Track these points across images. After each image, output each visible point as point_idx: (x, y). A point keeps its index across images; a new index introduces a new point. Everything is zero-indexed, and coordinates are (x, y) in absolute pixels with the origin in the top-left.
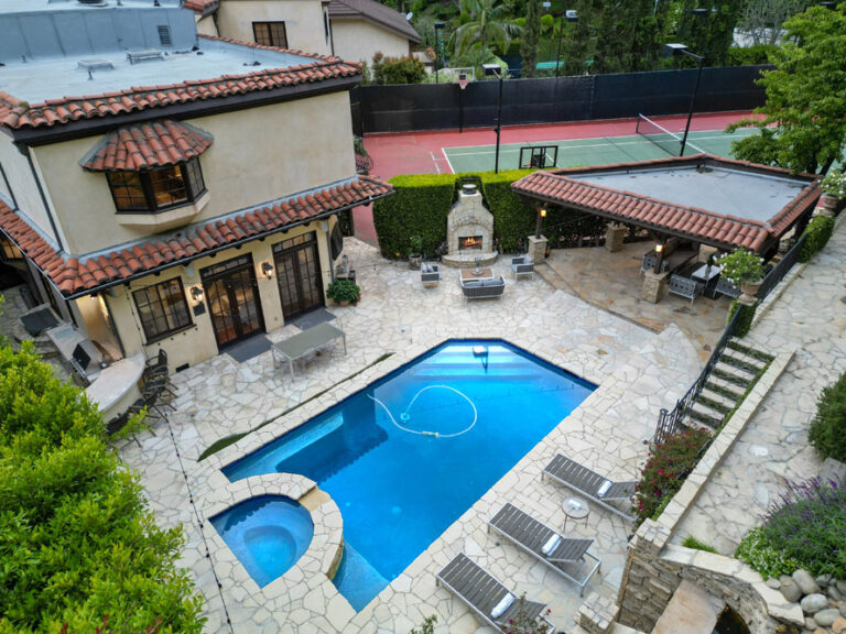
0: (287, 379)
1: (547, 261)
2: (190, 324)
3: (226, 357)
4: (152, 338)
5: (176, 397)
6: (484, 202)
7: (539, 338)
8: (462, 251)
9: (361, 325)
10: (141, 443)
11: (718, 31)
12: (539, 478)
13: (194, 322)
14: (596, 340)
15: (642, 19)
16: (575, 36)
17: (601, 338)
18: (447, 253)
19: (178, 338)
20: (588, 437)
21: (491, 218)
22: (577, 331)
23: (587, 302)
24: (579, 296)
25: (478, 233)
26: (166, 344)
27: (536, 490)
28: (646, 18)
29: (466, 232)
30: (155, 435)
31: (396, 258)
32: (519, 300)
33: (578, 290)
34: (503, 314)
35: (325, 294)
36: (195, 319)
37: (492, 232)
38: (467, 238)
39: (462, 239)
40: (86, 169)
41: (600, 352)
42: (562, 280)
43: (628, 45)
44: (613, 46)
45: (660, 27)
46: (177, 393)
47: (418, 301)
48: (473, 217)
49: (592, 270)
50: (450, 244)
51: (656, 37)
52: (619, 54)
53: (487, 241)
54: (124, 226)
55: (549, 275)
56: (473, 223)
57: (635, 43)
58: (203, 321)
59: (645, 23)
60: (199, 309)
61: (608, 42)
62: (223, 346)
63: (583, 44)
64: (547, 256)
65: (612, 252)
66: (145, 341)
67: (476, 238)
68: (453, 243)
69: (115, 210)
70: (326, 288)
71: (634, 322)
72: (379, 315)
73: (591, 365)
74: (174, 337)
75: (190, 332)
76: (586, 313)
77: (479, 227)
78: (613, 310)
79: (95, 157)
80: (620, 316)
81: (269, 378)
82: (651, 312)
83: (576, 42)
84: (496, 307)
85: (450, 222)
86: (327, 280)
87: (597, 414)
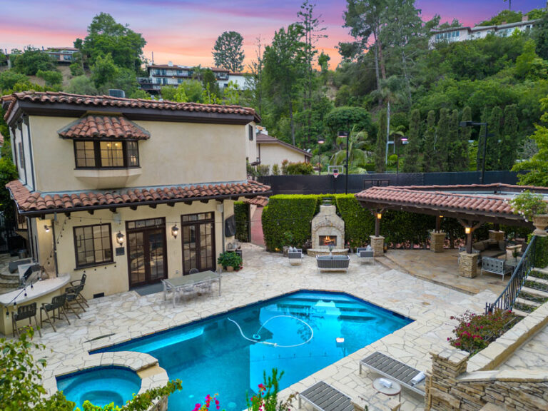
0: (170, 306)
1: (385, 254)
2: (112, 261)
3: (134, 293)
4: (80, 265)
5: (85, 311)
6: (337, 211)
7: (373, 293)
8: (322, 247)
9: (237, 281)
10: (42, 335)
11: (505, 151)
12: (358, 372)
13: (114, 261)
14: (420, 297)
15: (452, 143)
16: (409, 152)
17: (425, 295)
18: (310, 247)
19: (100, 269)
20: (408, 349)
21: (342, 223)
22: (406, 291)
23: (415, 276)
24: (409, 273)
25: (334, 234)
26: (90, 272)
27: (353, 380)
28: (455, 142)
29: (324, 232)
30: (55, 331)
31: (275, 251)
32: (361, 274)
33: (407, 269)
34: (348, 280)
35: (217, 260)
36: (116, 258)
37: (344, 233)
38: (325, 237)
39: (322, 237)
40: (61, 136)
41: (424, 304)
42: (397, 264)
43: (444, 158)
44: (435, 158)
45: (465, 148)
46: (86, 309)
47: (284, 271)
48: (329, 221)
49: (420, 260)
50: (313, 240)
51: (463, 153)
52: (439, 163)
53: (340, 240)
54: (79, 178)
55: (386, 262)
56: (330, 226)
57: (449, 157)
58: (121, 261)
59: (454, 145)
60: (120, 251)
61: (431, 156)
62: (133, 286)
63: (414, 156)
64: (385, 251)
65: (436, 252)
66: (75, 267)
67: (332, 237)
68: (315, 240)
69: (75, 167)
70: (218, 256)
71: (454, 288)
72: (253, 277)
73: (416, 310)
74: (97, 268)
75: (110, 267)
76: (414, 282)
77: (334, 229)
78: (436, 280)
79: (69, 129)
80: (442, 284)
81: (157, 304)
82: (468, 283)
83: (410, 156)
84: (343, 276)
85: (313, 225)
86: (219, 251)
87: (417, 335)
